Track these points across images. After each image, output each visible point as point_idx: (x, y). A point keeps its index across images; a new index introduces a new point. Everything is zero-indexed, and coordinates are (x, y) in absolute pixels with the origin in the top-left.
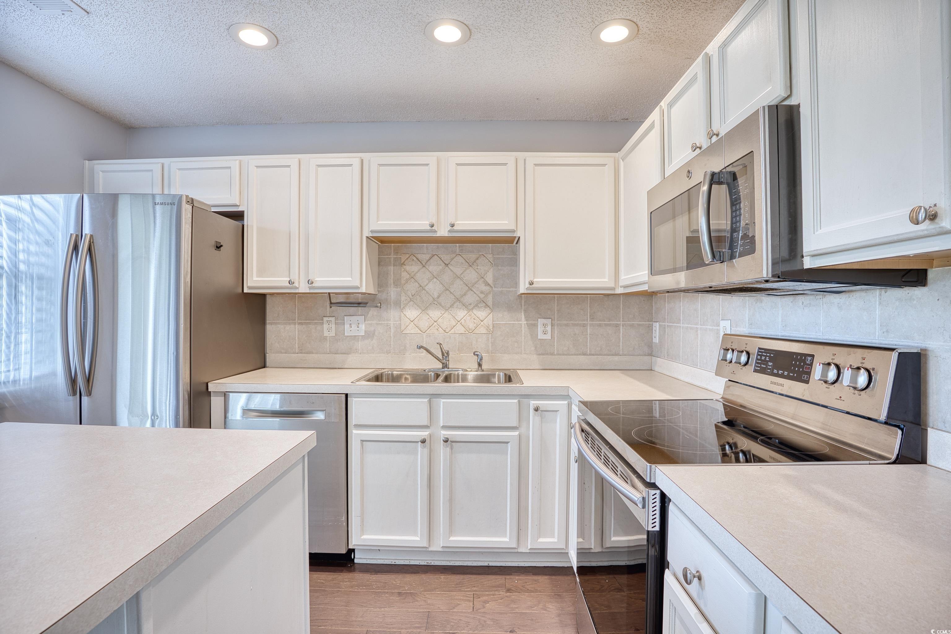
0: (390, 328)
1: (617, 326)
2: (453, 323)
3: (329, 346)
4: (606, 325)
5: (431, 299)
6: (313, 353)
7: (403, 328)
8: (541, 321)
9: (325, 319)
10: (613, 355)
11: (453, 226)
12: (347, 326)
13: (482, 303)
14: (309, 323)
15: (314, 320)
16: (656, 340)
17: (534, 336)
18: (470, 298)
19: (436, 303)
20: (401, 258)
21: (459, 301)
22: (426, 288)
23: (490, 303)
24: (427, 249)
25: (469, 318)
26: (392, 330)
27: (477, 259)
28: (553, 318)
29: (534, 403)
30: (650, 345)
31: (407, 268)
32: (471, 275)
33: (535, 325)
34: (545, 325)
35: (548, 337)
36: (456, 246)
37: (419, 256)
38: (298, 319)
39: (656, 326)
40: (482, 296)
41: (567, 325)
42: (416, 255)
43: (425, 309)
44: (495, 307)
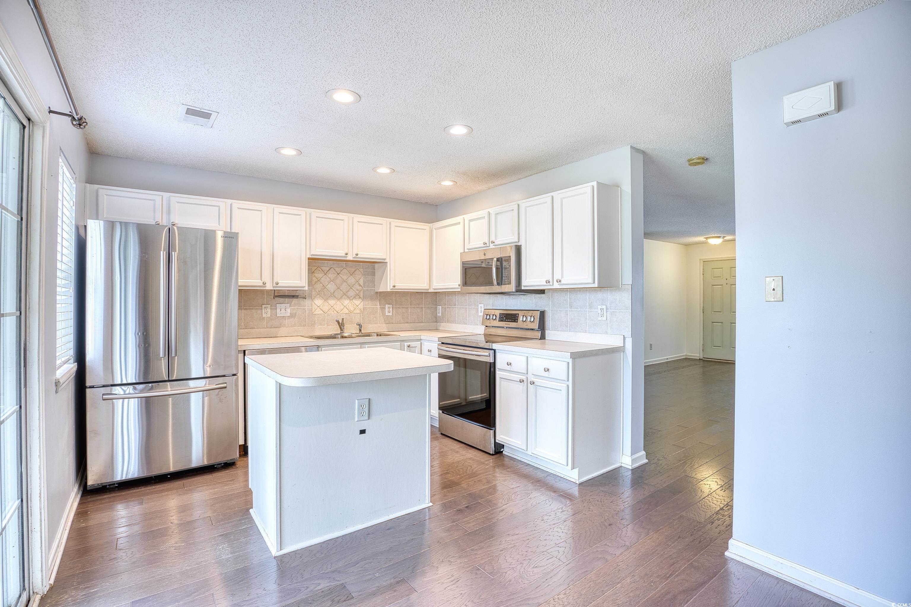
0: (306, 311)
1: (422, 308)
2: (342, 307)
3: (266, 323)
4: (417, 307)
5: (330, 294)
6: (254, 328)
7: (313, 311)
8: (387, 306)
9: (264, 306)
10: (420, 323)
11: (357, 255)
12: (278, 310)
13: (357, 296)
14: (252, 309)
15: (255, 307)
16: (439, 314)
17: (383, 313)
18: (351, 293)
19: (332, 296)
20: (312, 269)
21: (345, 295)
22: (326, 287)
23: (362, 296)
24: (327, 264)
25: (351, 304)
26: (307, 312)
27: (355, 271)
28: (392, 303)
29: (406, 344)
30: (436, 317)
31: (316, 275)
32: (351, 280)
33: (384, 308)
34: (389, 308)
35: (391, 314)
36: (343, 263)
37: (323, 268)
38: (244, 306)
39: (440, 308)
40: (357, 292)
41: (399, 308)
42: (321, 267)
43: (326, 300)
44: (364, 298)
